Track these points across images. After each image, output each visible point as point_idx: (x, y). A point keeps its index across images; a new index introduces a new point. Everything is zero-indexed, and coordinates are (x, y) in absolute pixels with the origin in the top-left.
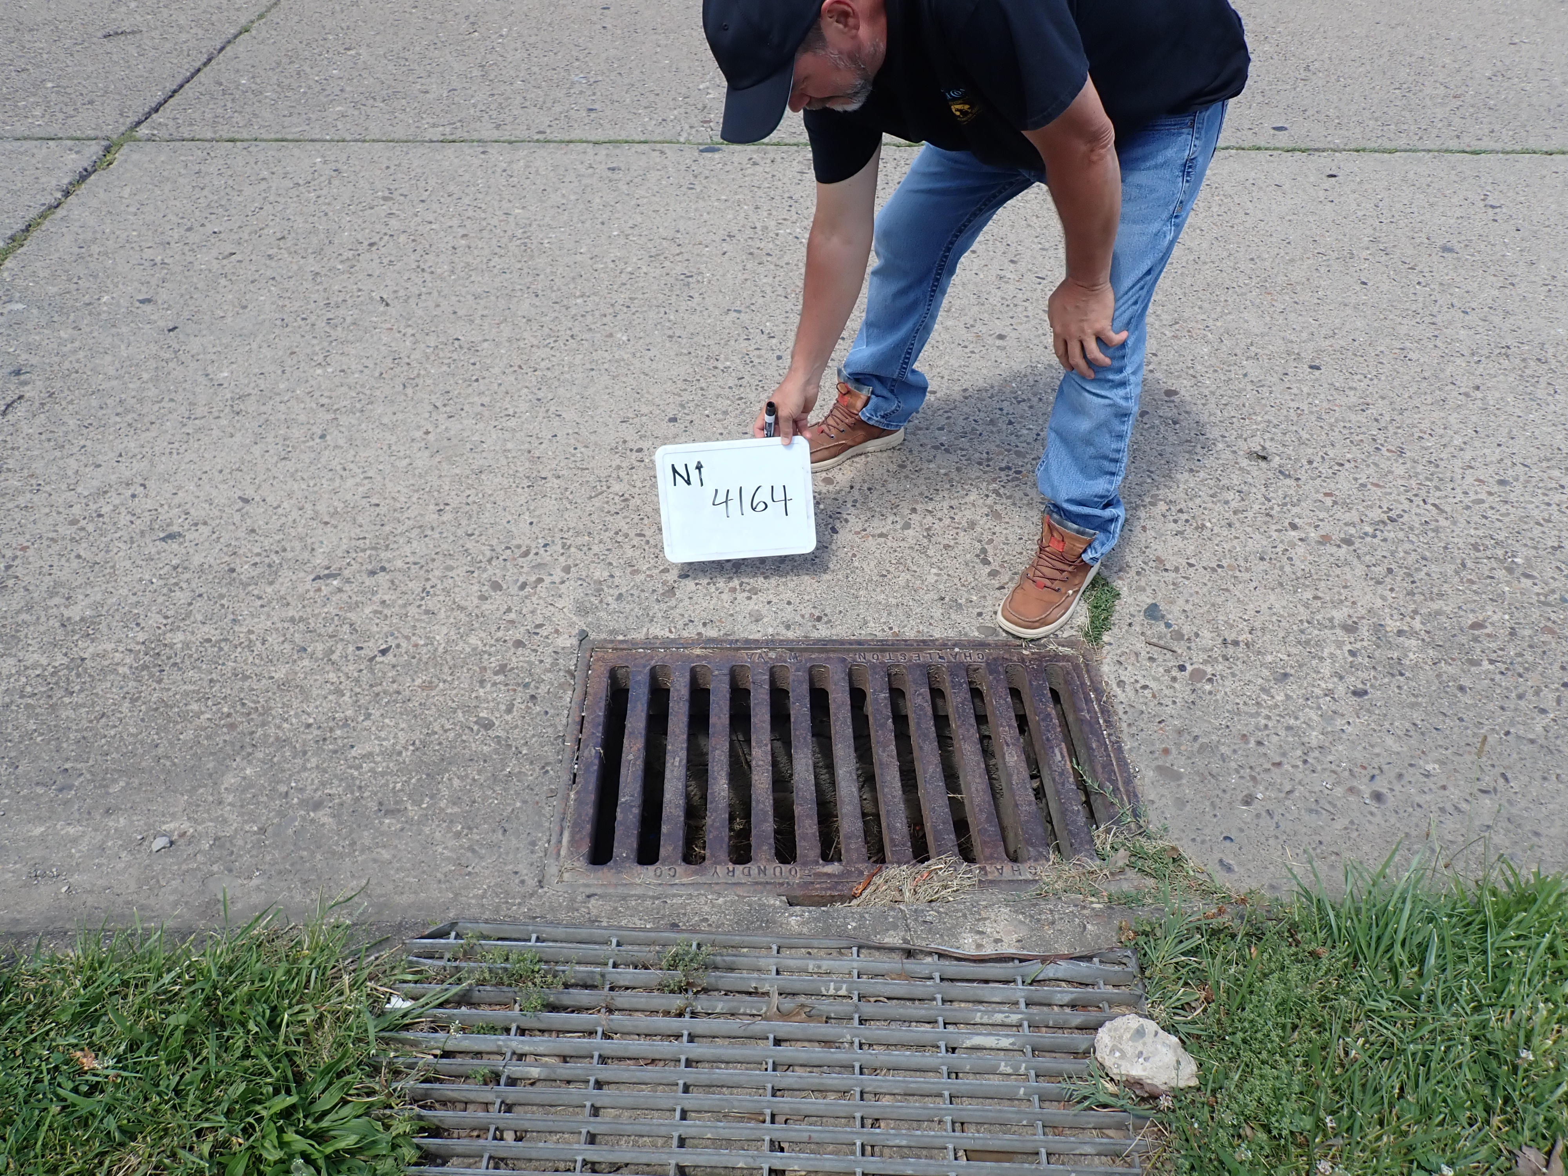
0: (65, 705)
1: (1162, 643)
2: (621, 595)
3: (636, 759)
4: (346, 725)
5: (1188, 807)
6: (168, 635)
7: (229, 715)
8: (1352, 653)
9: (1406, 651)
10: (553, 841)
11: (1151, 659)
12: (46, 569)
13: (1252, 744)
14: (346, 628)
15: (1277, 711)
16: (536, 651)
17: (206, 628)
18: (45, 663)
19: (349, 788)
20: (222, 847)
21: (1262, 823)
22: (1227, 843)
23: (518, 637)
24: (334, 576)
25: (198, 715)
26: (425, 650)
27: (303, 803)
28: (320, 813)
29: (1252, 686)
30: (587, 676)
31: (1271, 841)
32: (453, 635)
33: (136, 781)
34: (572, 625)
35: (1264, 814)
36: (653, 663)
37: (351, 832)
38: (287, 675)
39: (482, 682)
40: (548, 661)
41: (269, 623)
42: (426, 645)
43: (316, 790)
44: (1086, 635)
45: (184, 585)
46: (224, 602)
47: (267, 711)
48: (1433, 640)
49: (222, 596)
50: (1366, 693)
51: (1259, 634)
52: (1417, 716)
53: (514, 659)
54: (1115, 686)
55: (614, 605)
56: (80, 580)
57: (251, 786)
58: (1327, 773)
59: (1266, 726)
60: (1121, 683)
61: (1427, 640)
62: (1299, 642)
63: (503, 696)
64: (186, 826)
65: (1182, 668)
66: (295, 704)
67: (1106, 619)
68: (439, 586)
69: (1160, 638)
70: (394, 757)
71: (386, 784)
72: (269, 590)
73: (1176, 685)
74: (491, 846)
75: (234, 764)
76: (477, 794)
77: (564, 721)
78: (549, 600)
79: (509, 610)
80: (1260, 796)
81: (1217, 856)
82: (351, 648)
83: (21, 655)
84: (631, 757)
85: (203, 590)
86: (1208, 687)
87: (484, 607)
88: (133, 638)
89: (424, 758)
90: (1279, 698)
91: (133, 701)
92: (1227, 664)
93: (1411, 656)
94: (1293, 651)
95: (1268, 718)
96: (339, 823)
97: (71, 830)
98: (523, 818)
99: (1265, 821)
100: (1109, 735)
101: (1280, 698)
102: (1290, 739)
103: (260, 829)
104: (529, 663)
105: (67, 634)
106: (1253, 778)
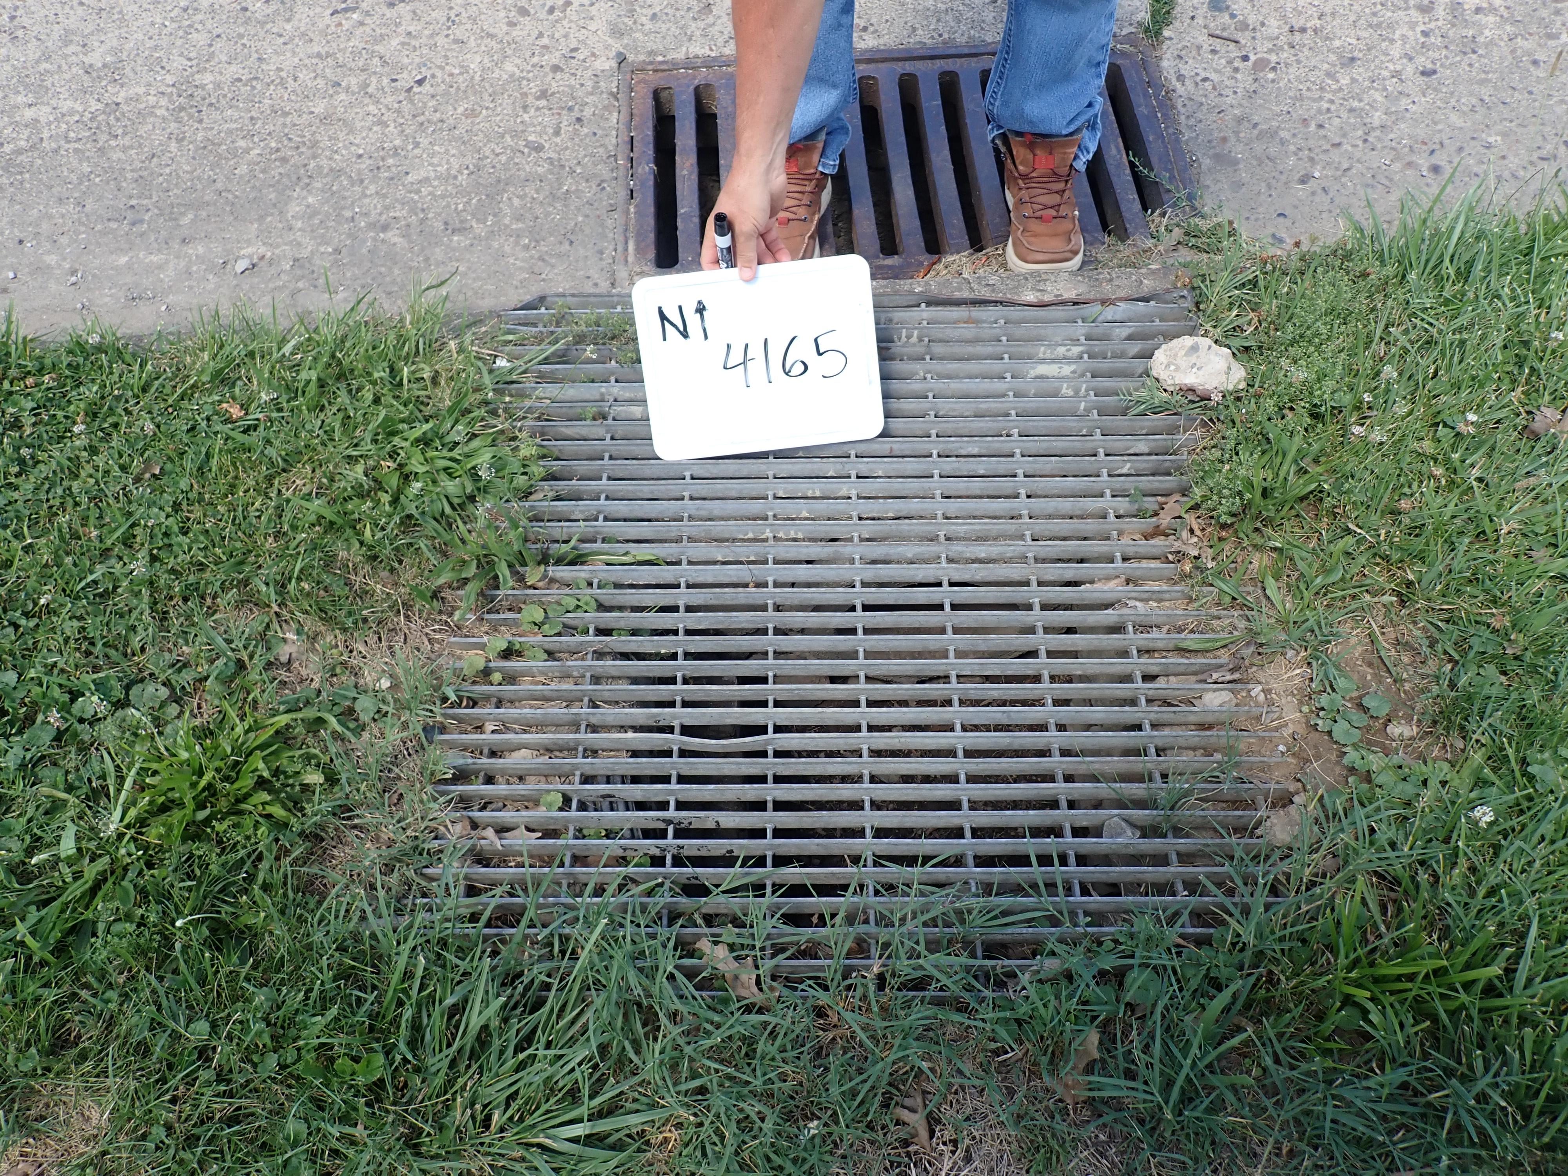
0: (113, 148)
1: (1225, 34)
2: (654, 15)
3: (690, 174)
4: (396, 154)
5: (1244, 189)
6: (197, 77)
7: (278, 150)
8: (1425, 34)
9: (1481, 28)
10: (620, 249)
11: (1214, 52)
12: (52, 18)
13: (1313, 127)
14: (376, 60)
15: (1340, 95)
16: (574, 75)
17: (233, 68)
18: (80, 109)
19: (413, 211)
20: (302, 267)
21: (1317, 199)
22: (1281, 219)
23: (555, 61)
24: (353, 10)
25: (247, 151)
26: (461, 79)
27: (371, 226)
28: (389, 234)
29: (1317, 72)
30: (631, 98)
31: (1324, 215)
32: (487, 62)
33: (204, 214)
34: (608, 47)
35: (1319, 191)
36: (696, 82)
37: (423, 249)
38: (326, 109)
39: (525, 108)
40: (589, 84)
41: (296, 60)
42: (461, 74)
43: (380, 214)
44: (1147, 30)
45: (200, 27)
46: (244, 41)
47: (315, 144)
48: (1513, 16)
49: (241, 36)
50: (1434, 72)
51: (1329, 19)
52: (1485, 92)
53: (554, 84)
54: (1174, 80)
55: (649, 26)
56: (91, 27)
57: (315, 213)
58: (1386, 151)
59: (1328, 110)
60: (1181, 78)
61: (1506, 15)
62: (1370, 26)
63: (548, 120)
64: (262, 250)
65: (1245, 58)
66: (341, 136)
67: (1168, 12)
68: (464, 14)
69: (1224, 29)
70: (451, 181)
71: (448, 206)
72: (288, 27)
73: (1239, 76)
74: (559, 255)
75: (295, 194)
76: (539, 211)
77: (614, 141)
78: (581, 23)
79: (541, 35)
80: (1317, 174)
81: (1270, 230)
82: (385, 81)
83: (53, 102)
84: (685, 172)
85: (219, 31)
86: (1271, 76)
87: (514, 33)
88: (162, 81)
89: (481, 181)
90: (1343, 82)
91: (179, 141)
92: (1292, 51)
93: (1487, 33)
94: (1363, 34)
95: (1332, 102)
96: (410, 241)
97: (154, 258)
98: (588, 231)
99: (1321, 197)
100: (1166, 128)
101: (1345, 81)
102: (1352, 120)
103: (335, 250)
104: (571, 87)
105: (93, 80)
106: (1311, 159)
